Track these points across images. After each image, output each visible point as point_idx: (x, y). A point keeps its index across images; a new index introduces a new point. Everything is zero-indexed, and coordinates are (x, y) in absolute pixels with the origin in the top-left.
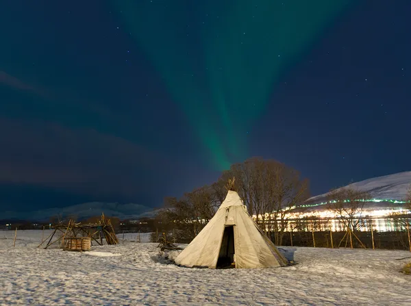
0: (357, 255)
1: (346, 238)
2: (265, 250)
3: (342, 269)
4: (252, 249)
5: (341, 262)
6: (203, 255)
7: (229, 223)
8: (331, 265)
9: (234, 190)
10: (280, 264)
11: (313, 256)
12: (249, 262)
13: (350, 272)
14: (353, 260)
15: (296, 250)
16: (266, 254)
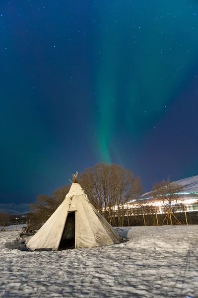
0: (175, 230)
1: (167, 217)
2: (101, 231)
3: (162, 244)
4: (89, 230)
5: (163, 237)
6: (49, 238)
7: (72, 210)
8: (153, 241)
9: (77, 183)
10: (114, 242)
11: (142, 233)
12: (87, 242)
13: (168, 246)
14: (172, 234)
15: (130, 229)
16: (102, 234)
